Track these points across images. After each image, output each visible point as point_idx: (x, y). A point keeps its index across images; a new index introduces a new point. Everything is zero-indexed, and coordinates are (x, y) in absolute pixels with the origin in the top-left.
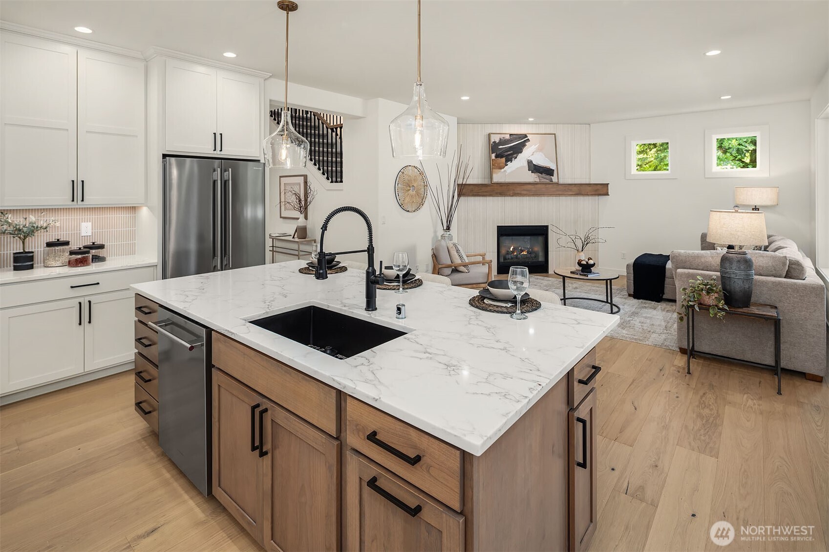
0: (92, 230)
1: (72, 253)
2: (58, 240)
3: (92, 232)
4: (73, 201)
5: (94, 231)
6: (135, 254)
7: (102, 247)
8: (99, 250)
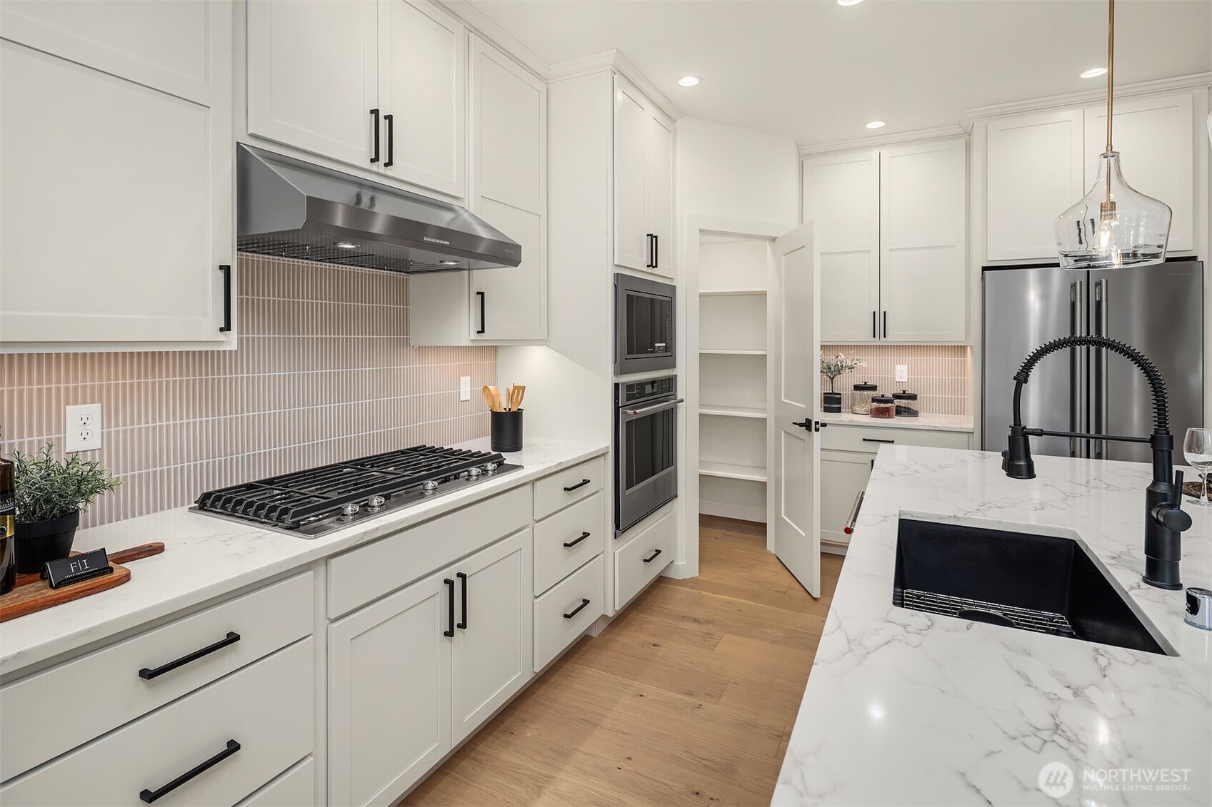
0: (908, 375)
1: (874, 400)
2: (866, 383)
3: (908, 378)
4: (874, 337)
5: (910, 376)
6: (964, 414)
7: (913, 397)
8: (910, 401)
